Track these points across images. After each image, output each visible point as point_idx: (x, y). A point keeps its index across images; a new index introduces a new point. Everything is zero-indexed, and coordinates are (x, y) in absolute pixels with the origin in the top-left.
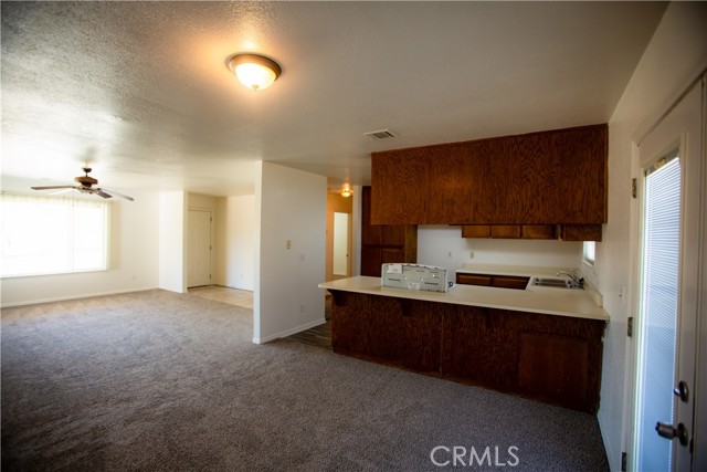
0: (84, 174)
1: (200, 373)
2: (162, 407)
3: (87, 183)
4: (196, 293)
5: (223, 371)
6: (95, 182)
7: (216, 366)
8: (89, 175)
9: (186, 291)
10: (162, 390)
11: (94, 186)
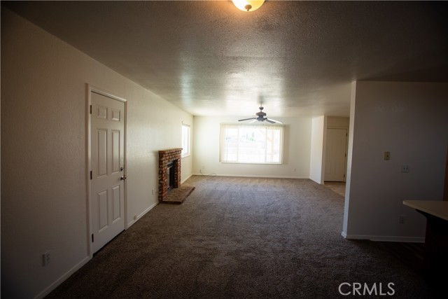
0: (260, 111)
1: (286, 243)
2: (249, 254)
3: (261, 116)
4: (329, 186)
5: (301, 248)
6: (265, 114)
7: (300, 242)
8: (263, 111)
9: (323, 183)
10: (258, 244)
11: (264, 117)
